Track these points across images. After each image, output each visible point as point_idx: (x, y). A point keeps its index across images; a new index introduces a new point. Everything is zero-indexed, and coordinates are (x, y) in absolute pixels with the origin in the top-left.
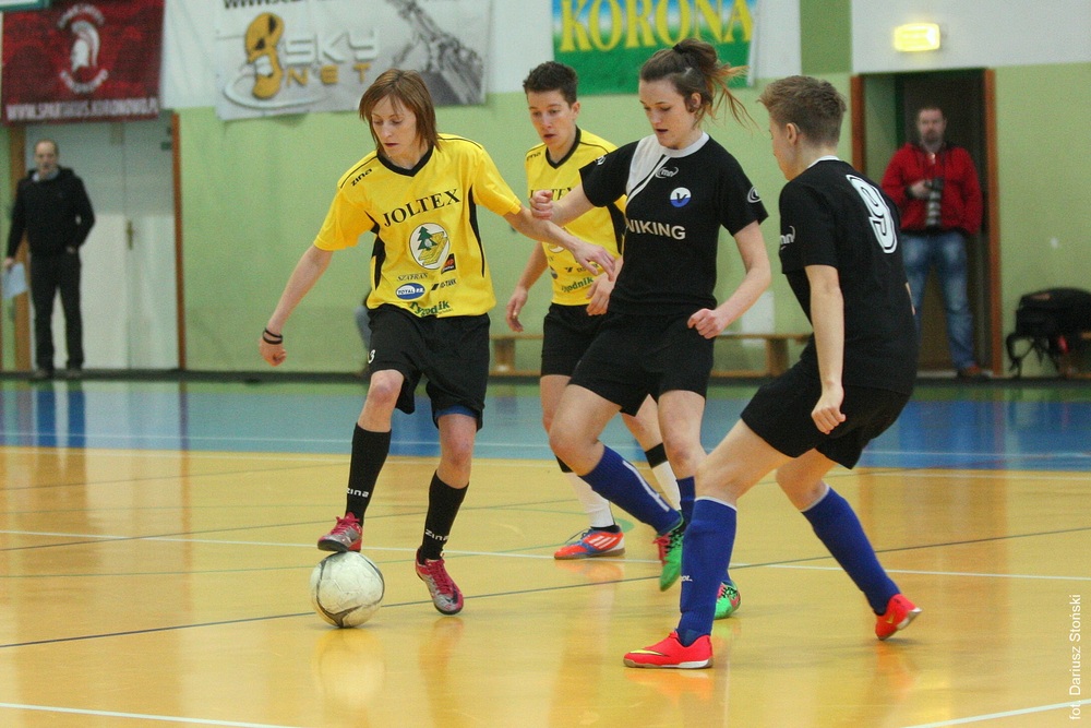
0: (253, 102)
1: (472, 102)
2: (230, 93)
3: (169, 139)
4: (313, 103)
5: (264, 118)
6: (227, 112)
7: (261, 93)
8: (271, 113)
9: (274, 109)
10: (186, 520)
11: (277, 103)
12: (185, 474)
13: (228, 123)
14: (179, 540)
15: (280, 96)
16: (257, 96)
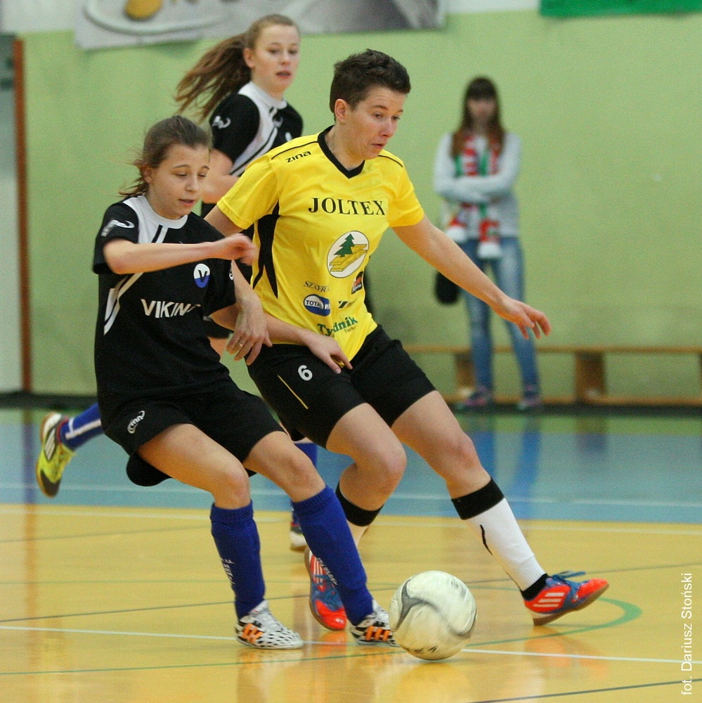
0: (125, 24)
1: (427, 25)
2: (94, 11)
3: (8, 74)
4: (207, 26)
5: (140, 46)
6: (90, 37)
7: (137, 12)
8: (149, 40)
9: (153, 34)
10: (31, 601)
11: (157, 25)
12: (30, 537)
13: (91, 52)
14: (23, 628)
15: (161, 16)
16: (131, 17)
